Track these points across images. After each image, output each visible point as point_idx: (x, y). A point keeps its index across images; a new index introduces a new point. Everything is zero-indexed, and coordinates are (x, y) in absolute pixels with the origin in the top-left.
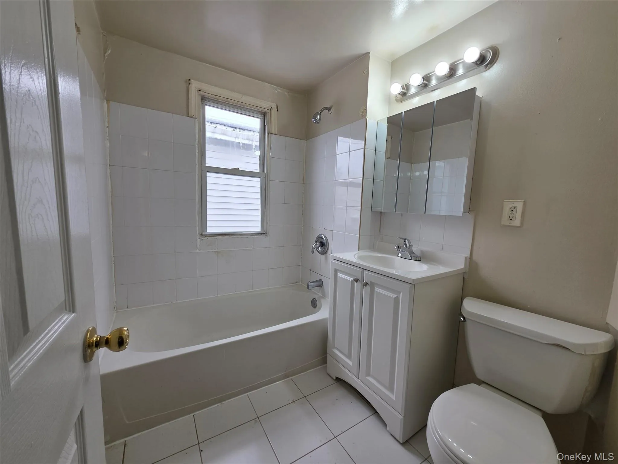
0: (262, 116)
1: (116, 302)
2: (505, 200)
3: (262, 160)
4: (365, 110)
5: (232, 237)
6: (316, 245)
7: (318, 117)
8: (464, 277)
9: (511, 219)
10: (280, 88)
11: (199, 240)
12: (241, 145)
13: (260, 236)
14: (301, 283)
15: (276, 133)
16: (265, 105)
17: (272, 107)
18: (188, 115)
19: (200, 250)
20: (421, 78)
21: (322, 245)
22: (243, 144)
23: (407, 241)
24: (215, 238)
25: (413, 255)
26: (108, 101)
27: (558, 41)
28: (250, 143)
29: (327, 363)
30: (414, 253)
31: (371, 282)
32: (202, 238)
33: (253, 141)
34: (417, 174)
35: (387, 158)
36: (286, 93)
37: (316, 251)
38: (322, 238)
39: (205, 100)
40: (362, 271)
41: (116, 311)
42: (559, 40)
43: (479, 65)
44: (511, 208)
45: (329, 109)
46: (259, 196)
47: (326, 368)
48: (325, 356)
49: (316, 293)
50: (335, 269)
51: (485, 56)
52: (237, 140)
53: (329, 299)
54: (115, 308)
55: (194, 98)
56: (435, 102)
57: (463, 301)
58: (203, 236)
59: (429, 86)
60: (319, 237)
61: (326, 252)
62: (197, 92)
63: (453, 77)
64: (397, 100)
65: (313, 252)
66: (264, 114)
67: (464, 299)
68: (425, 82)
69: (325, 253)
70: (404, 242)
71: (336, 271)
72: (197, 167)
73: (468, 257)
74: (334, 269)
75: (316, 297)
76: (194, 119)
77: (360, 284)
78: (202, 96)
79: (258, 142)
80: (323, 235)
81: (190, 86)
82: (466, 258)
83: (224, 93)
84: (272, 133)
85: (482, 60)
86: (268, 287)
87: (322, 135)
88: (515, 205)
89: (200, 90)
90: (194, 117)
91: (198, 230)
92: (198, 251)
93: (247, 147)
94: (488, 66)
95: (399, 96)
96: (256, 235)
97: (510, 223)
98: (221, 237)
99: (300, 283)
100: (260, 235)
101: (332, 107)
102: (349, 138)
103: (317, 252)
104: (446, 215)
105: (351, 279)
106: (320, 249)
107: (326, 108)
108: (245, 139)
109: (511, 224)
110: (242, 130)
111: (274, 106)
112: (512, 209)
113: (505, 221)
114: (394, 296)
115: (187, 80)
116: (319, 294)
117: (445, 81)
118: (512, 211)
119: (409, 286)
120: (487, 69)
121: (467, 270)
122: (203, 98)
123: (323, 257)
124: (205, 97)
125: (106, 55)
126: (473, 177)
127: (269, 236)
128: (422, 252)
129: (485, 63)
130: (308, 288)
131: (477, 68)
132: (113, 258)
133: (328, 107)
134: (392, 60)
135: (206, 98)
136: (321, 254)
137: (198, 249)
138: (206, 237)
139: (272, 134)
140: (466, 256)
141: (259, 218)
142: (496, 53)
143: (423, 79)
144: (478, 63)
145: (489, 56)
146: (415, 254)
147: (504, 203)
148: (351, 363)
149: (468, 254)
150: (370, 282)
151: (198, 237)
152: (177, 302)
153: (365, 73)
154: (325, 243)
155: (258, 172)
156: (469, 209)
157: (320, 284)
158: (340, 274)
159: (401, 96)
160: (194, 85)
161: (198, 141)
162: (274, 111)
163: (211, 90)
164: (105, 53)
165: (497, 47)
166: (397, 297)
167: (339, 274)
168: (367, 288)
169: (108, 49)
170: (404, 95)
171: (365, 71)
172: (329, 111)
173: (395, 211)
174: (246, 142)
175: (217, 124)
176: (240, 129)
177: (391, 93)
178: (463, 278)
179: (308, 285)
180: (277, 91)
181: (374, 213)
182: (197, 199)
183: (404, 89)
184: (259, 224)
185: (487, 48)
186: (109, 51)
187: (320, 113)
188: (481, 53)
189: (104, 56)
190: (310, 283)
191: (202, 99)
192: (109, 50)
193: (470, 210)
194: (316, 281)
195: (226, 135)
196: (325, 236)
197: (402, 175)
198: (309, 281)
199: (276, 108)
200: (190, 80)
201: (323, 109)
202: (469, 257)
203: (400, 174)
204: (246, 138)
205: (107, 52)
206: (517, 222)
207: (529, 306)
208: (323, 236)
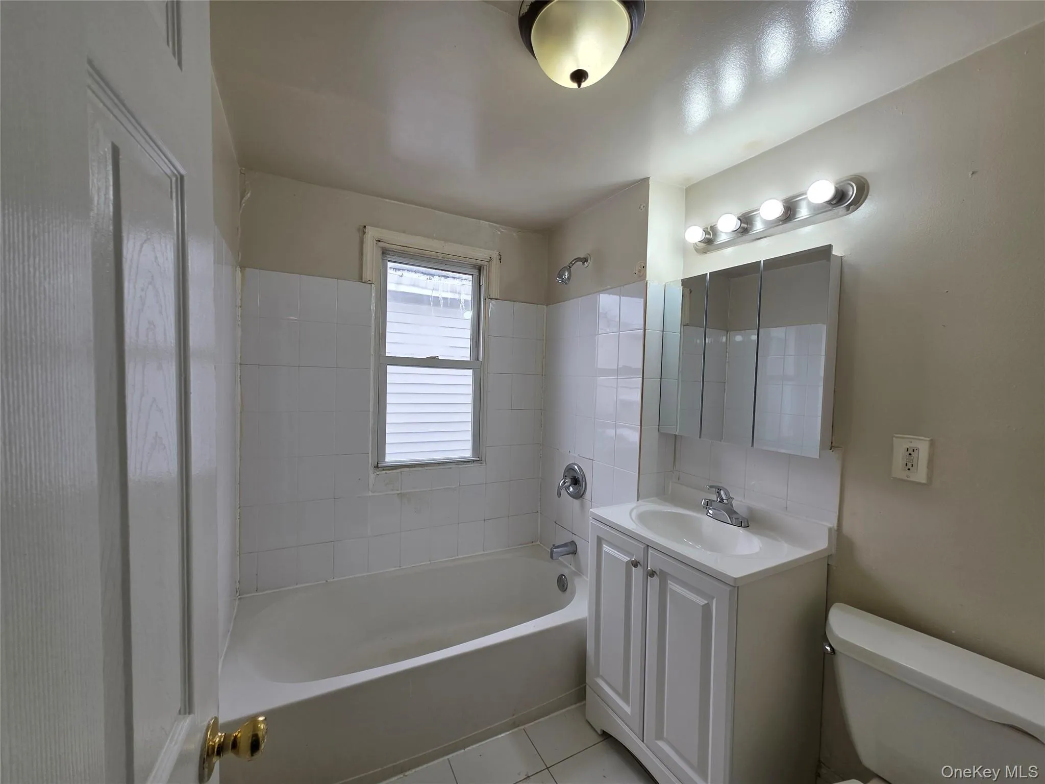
0: (477, 271)
1: (239, 582)
2: (896, 434)
3: (475, 341)
4: (644, 267)
5: (426, 468)
6: (564, 483)
7: (567, 274)
8: (830, 563)
9: (909, 469)
10: (504, 227)
11: (372, 476)
12: (442, 302)
13: (472, 465)
14: (540, 543)
15: (498, 298)
16: (480, 254)
17: (492, 257)
18: (361, 280)
19: (373, 493)
20: (736, 219)
21: (575, 482)
22: (445, 299)
23: (722, 492)
24: (398, 471)
25: (734, 516)
26: (243, 267)
27: (970, 176)
28: (456, 296)
29: (585, 699)
30: (735, 513)
31: (661, 571)
32: (378, 473)
33: (459, 293)
34: (739, 338)
35: (684, 325)
36: (515, 234)
37: (564, 492)
38: (574, 470)
39: (386, 253)
40: (644, 548)
41: (239, 597)
42: (973, 174)
43: (834, 206)
44: (907, 449)
45: (585, 260)
46: (469, 399)
47: (583, 709)
48: (581, 686)
49: (566, 566)
50: (598, 536)
51: (844, 190)
52: (435, 294)
53: (587, 578)
54: (237, 592)
55: (371, 252)
56: (762, 262)
57: (829, 611)
58: (380, 469)
59: (751, 233)
60: (570, 469)
61: (583, 494)
62: (375, 243)
63: (791, 220)
64: (697, 250)
65: (559, 495)
66: (480, 269)
67: (831, 606)
68: (744, 225)
69: (581, 497)
70: (718, 492)
71: (600, 541)
72: (372, 359)
73: (833, 527)
74: (596, 536)
75: (566, 572)
76: (369, 285)
77: (642, 570)
78: (382, 249)
79: (469, 295)
80: (576, 464)
81: (364, 236)
82: (830, 530)
83: (417, 242)
84: (491, 297)
85: (840, 197)
86: (484, 551)
87: (572, 300)
88: (914, 444)
89: (379, 241)
90: (369, 283)
91: (371, 461)
92: (370, 494)
93: (452, 304)
94: (851, 207)
95: (703, 245)
96: (465, 463)
97: (907, 476)
98: (408, 469)
99: (538, 543)
100: (471, 463)
101: (589, 258)
102: (618, 295)
103: (568, 496)
104: (790, 454)
105: (626, 559)
106: (571, 489)
107: (578, 259)
108: (447, 292)
109: (910, 477)
110: (443, 278)
111: (495, 255)
112: (911, 452)
113: (898, 471)
114: (702, 602)
115: (362, 227)
116: (571, 566)
117: (777, 226)
118: (910, 454)
119: (729, 589)
120: (849, 212)
121: (834, 551)
122: (385, 251)
123: (576, 502)
124: (387, 250)
125: (243, 201)
126: (835, 389)
127: (486, 464)
128: (751, 510)
129: (845, 203)
130: (552, 557)
131: (830, 210)
132: (239, 510)
133: (582, 257)
134: (687, 186)
135: (389, 251)
136: (574, 497)
137: (371, 491)
138: (383, 470)
139: (491, 299)
140: (831, 526)
141: (469, 436)
142: (863, 190)
143: (739, 221)
144: (834, 202)
145: (852, 192)
146: (737, 513)
147: (894, 439)
148: (628, 709)
149: (834, 523)
150: (658, 569)
151: (371, 470)
152: (334, 580)
153: (643, 210)
154: (581, 480)
155: (469, 360)
156: (832, 443)
157: (572, 549)
158: (606, 546)
159: (704, 244)
160: (372, 233)
161: (375, 318)
162: (495, 262)
163: (397, 239)
164: (242, 198)
165: (864, 179)
166: (706, 604)
167: (604, 545)
168: (654, 582)
169: (247, 192)
170: (709, 242)
171: (642, 207)
172: (584, 263)
173: (700, 437)
174: (449, 295)
175: (404, 270)
176: (439, 276)
177: (687, 241)
178: (827, 565)
179: (552, 552)
180: (499, 231)
181: (663, 435)
182: (371, 410)
183: (709, 234)
184: (469, 446)
185: (848, 180)
186: (249, 195)
187: (570, 267)
188: (836, 187)
189: (241, 202)
190: (555, 548)
191: (383, 253)
192: (247, 194)
193: (833, 445)
194: (565, 545)
195: (418, 286)
196: (579, 468)
197: (711, 342)
198: (554, 545)
199: (498, 258)
200: (365, 226)
201: (574, 260)
202: (836, 527)
203: (707, 340)
204: (449, 290)
205: (245, 197)
206: (920, 475)
207: (953, 632)
208: (576, 467)
